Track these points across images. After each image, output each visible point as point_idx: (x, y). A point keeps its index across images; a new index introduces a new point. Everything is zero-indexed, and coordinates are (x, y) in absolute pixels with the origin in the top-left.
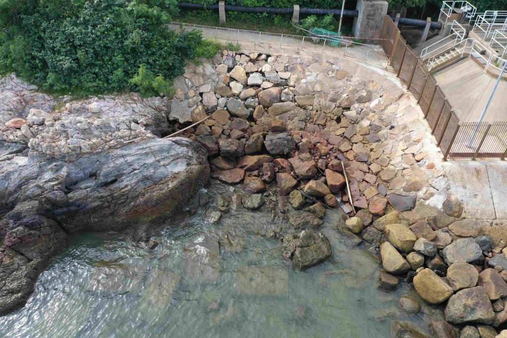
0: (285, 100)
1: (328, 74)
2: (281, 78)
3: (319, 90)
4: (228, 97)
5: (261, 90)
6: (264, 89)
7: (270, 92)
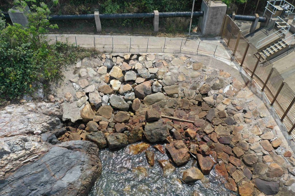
0: (156, 91)
1: (187, 66)
2: (151, 73)
3: (181, 80)
4: (110, 94)
5: (136, 85)
6: (138, 84)
7: (144, 85)
